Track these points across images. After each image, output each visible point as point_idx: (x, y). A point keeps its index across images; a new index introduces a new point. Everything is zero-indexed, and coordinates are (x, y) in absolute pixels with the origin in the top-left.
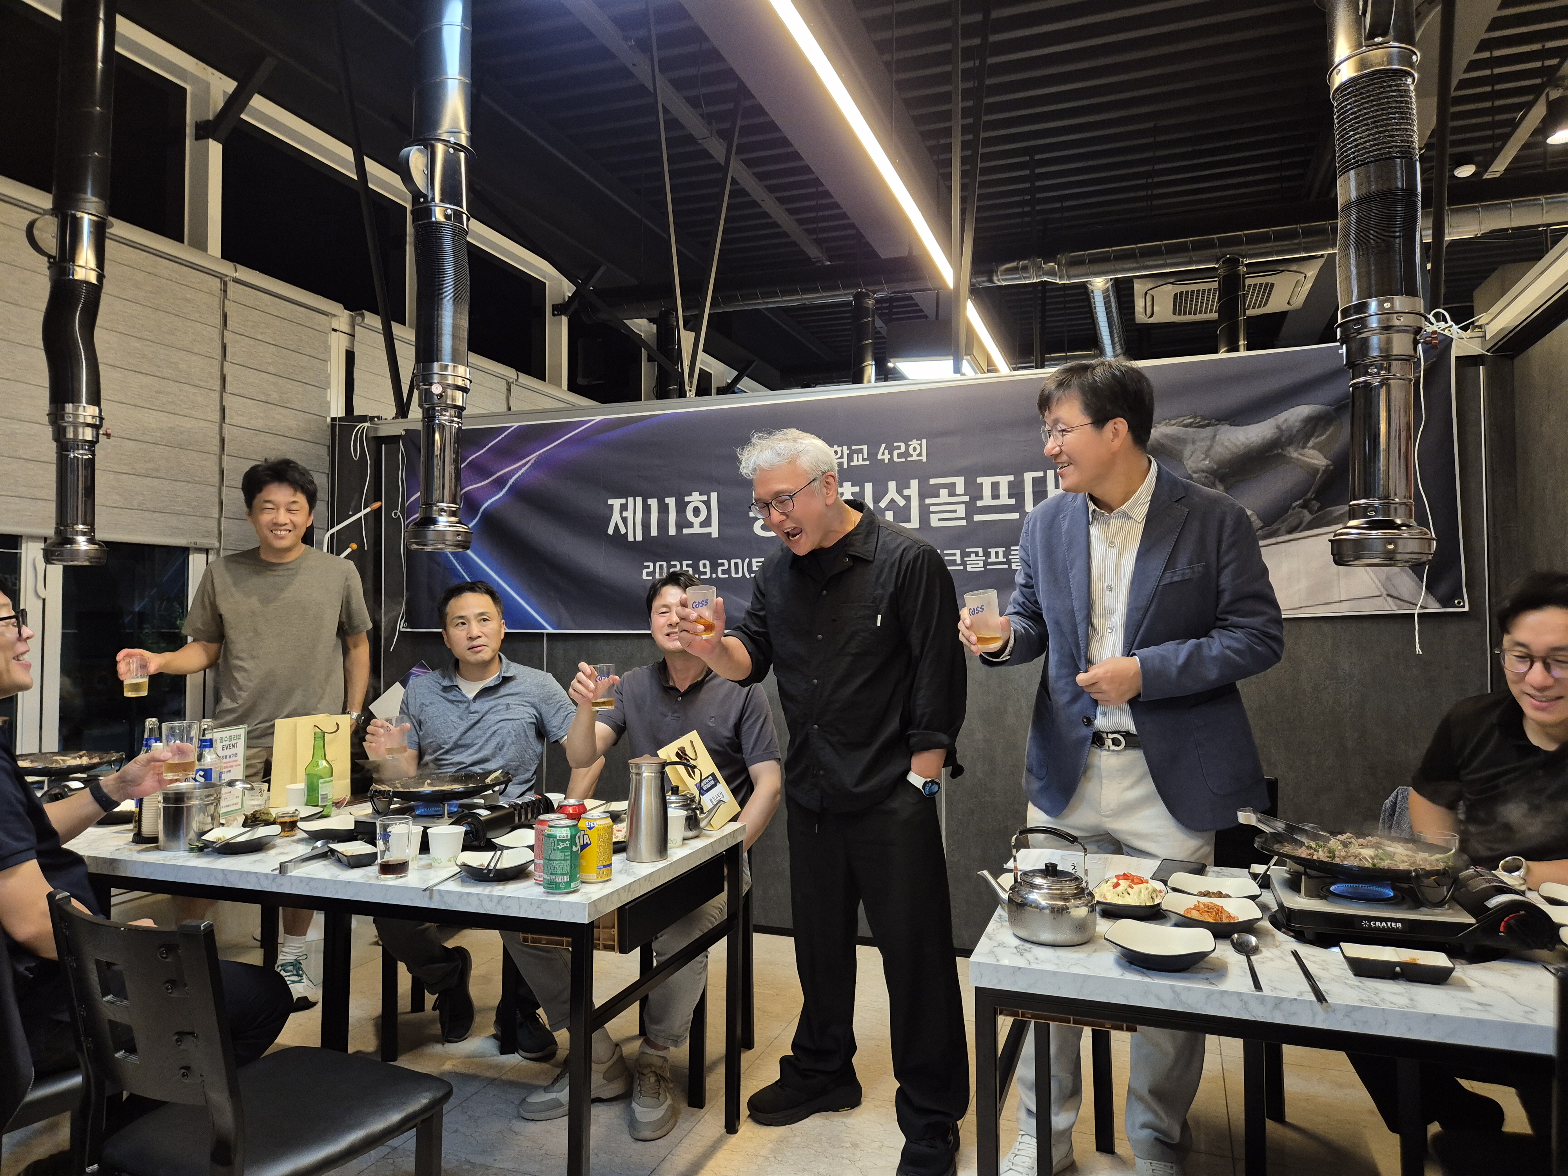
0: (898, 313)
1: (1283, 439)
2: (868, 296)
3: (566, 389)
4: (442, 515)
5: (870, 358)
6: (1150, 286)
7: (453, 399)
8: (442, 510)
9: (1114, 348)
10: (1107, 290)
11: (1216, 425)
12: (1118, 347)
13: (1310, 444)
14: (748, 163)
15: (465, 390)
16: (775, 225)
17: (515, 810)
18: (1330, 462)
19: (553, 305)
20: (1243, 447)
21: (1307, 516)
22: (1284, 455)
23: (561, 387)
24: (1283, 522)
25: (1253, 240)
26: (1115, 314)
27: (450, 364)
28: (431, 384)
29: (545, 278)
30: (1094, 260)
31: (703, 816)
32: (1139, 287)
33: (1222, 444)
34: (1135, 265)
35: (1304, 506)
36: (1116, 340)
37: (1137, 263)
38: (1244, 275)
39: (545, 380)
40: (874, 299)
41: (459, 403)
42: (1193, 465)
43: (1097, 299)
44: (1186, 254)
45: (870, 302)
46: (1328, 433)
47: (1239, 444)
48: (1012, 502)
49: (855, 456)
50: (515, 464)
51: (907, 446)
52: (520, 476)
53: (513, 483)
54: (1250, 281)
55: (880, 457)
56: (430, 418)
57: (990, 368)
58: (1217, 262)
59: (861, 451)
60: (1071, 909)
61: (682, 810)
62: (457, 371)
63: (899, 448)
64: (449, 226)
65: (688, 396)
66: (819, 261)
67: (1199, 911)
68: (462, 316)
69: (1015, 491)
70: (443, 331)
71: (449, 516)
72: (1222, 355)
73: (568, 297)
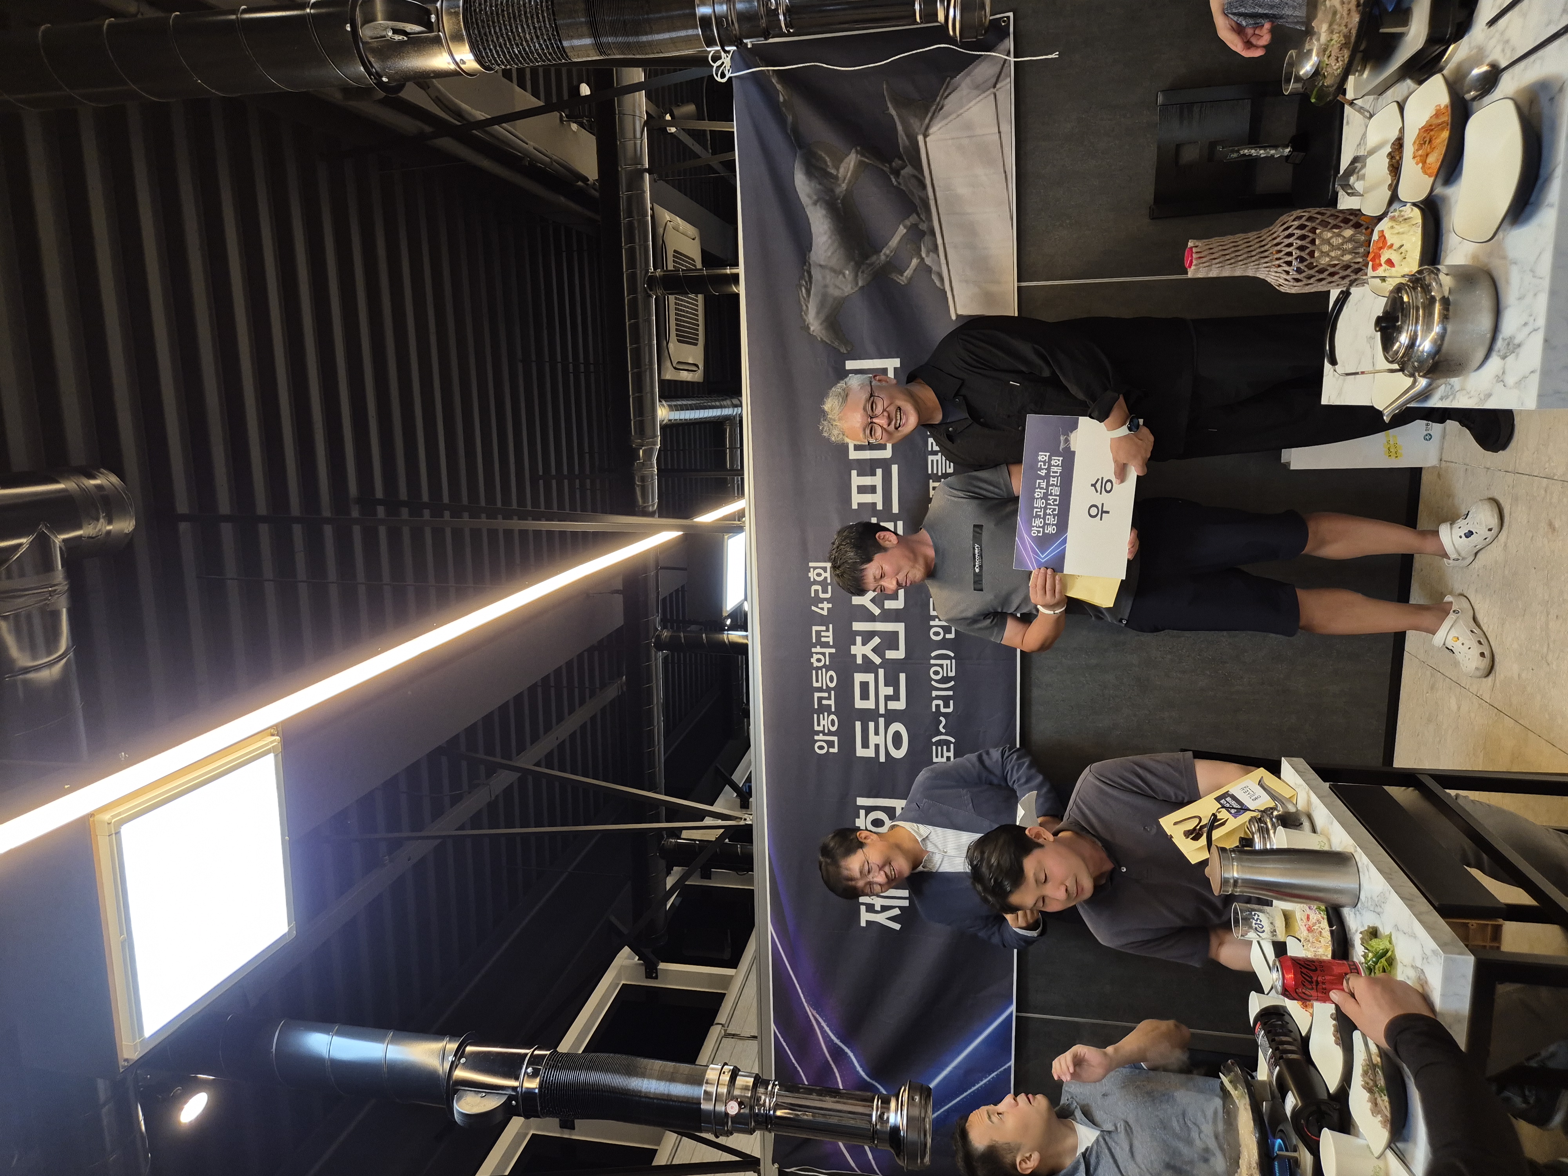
0: (678, 615)
1: (828, 198)
2: (659, 636)
3: (735, 970)
4: (888, 1118)
5: (721, 636)
6: (669, 364)
7: (746, 1088)
8: (881, 1117)
9: (725, 407)
10: (669, 406)
11: (810, 264)
12: (725, 403)
13: (833, 171)
14: (521, 749)
15: (735, 1074)
16: (583, 727)
17: (1281, 1058)
18: (853, 151)
19: (647, 977)
20: (834, 237)
21: (908, 170)
22: (845, 197)
23: (732, 976)
24: (913, 194)
25: (632, 263)
26: (694, 402)
27: (704, 1088)
28: (727, 1114)
29: (618, 984)
30: (640, 411)
31: (1280, 807)
32: (669, 375)
33: (830, 258)
34: (648, 373)
35: (897, 173)
36: (718, 403)
37: (645, 371)
38: (665, 271)
39: (725, 994)
40: (663, 629)
41: (751, 1081)
42: (849, 286)
43: (677, 417)
44: (641, 326)
45: (665, 634)
46: (824, 155)
47: (830, 241)
48: (879, 472)
49: (823, 639)
50: (816, 1033)
51: (815, 582)
52: (830, 1029)
53: (838, 1038)
54: (670, 267)
55: (825, 613)
56: (765, 1122)
57: (741, 514)
58: (651, 296)
59: (818, 633)
60: (1443, 292)
61: (1275, 833)
62: (713, 1080)
63: (816, 591)
64: (545, 1073)
65: (750, 823)
66: (622, 688)
67: (1427, 155)
68: (649, 1067)
69: (868, 469)
70: (666, 1092)
71: (888, 1109)
72: (741, 290)
73: (637, 958)
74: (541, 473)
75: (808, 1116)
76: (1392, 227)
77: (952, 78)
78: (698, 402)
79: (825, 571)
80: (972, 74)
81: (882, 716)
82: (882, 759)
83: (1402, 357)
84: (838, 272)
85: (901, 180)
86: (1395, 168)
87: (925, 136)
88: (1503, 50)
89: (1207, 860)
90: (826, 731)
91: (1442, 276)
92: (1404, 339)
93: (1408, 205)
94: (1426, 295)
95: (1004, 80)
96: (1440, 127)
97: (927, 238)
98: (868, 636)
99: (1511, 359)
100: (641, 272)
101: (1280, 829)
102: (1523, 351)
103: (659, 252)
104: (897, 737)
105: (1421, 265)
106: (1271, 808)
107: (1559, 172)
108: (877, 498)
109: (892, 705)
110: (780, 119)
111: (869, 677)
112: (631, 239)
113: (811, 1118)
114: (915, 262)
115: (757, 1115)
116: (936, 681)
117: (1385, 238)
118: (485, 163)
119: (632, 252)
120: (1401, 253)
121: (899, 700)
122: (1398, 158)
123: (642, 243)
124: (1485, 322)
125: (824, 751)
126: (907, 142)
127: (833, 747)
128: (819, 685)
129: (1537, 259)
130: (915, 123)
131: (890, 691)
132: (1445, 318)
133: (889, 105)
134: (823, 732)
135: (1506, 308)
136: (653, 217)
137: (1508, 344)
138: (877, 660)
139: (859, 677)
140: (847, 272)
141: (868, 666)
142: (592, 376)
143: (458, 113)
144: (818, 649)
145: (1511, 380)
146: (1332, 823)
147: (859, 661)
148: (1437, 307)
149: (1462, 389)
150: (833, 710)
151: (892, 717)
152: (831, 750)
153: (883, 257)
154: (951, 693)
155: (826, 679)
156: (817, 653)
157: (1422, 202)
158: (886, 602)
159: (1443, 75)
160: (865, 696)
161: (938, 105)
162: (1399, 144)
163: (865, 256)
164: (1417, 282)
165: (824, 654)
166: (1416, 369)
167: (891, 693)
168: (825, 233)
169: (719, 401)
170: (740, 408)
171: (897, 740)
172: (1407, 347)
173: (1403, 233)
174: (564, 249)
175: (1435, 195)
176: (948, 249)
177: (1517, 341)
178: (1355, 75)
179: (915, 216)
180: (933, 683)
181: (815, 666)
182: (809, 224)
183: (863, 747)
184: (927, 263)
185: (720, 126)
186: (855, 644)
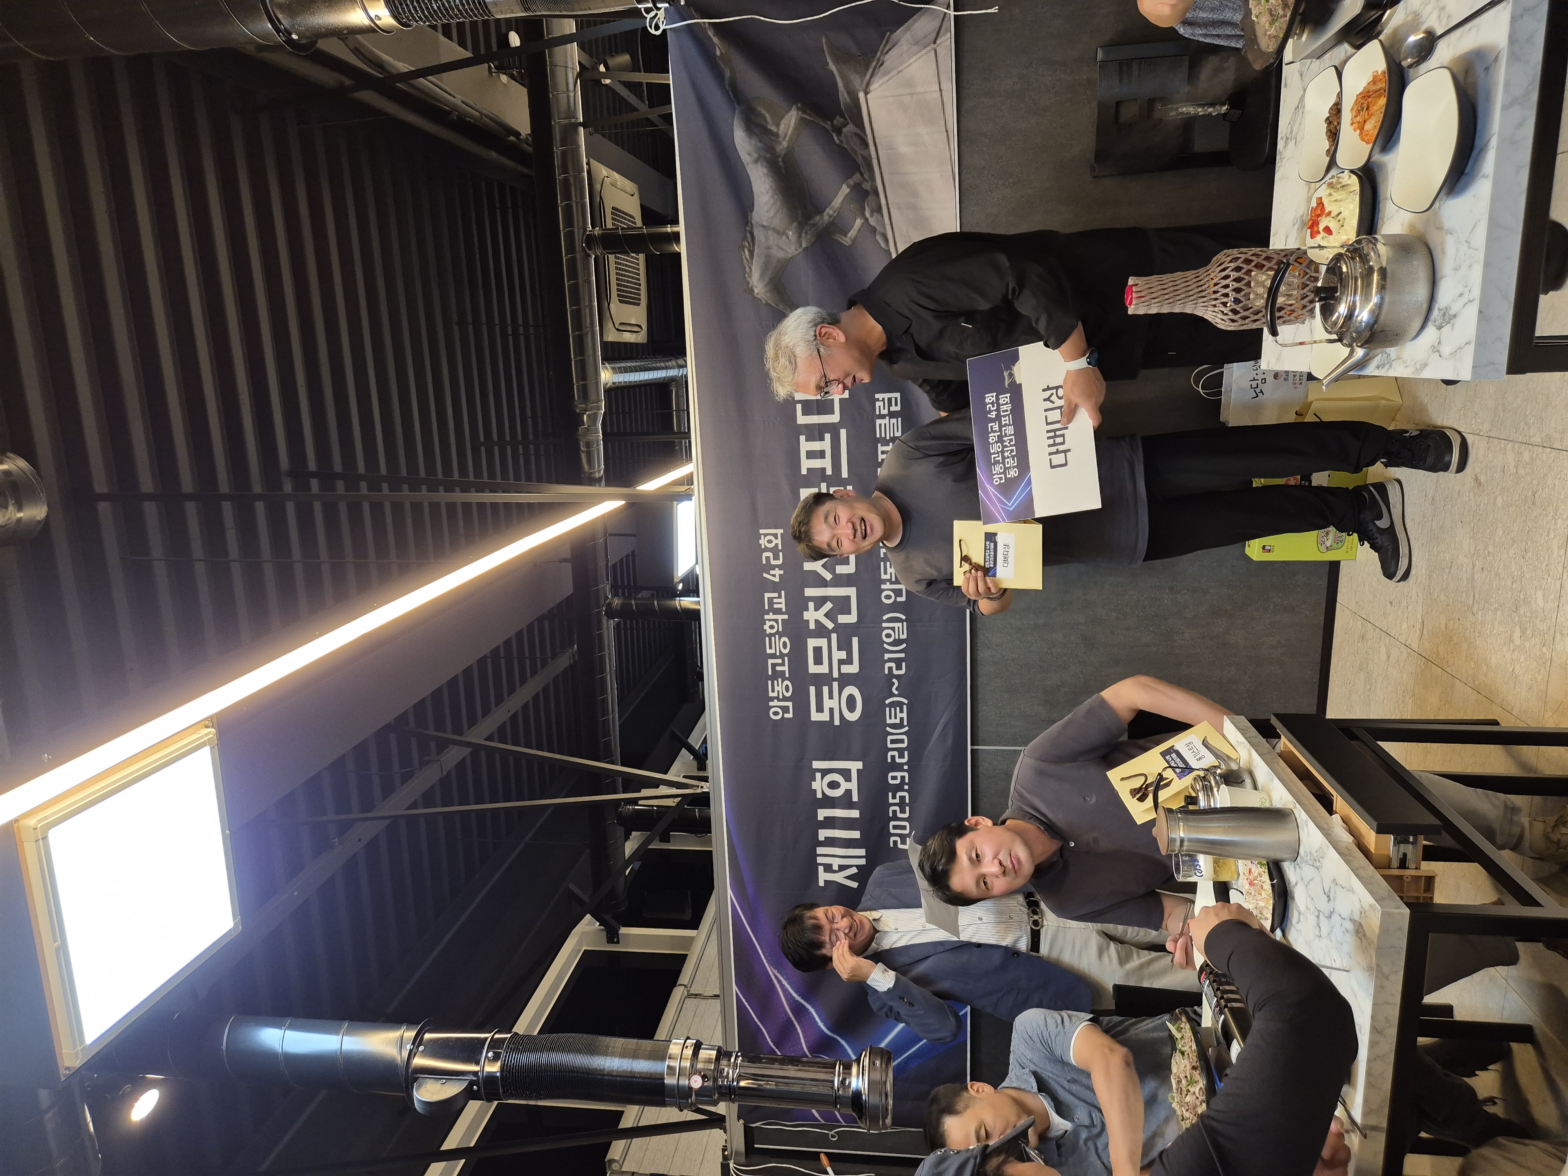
0: (629, 580)
1: (768, 156)
2: (609, 604)
3: (696, 931)
5: (673, 602)
6: (611, 325)
7: (709, 1061)
8: (843, 1082)
9: (670, 368)
10: (613, 368)
11: (752, 225)
12: (670, 363)
13: (774, 128)
14: (472, 723)
16: (536, 698)
19: (608, 942)
20: (776, 197)
21: (850, 128)
22: (786, 155)
23: (693, 938)
24: (855, 152)
25: (569, 222)
26: (638, 364)
27: (667, 1063)
28: (690, 1088)
29: (580, 950)
30: (583, 375)
32: (612, 336)
33: (772, 218)
34: (589, 335)
35: (839, 132)
36: (662, 364)
37: (587, 333)
39: (686, 955)
40: (613, 597)
41: (714, 1053)
43: (621, 380)
44: (581, 287)
45: (617, 602)
46: (763, 112)
47: (772, 201)
48: (827, 436)
49: (775, 606)
50: (778, 993)
51: (767, 549)
52: (792, 987)
53: (799, 995)
54: (609, 225)
55: (777, 579)
56: (729, 1093)
57: (688, 480)
58: (589, 256)
59: (771, 600)
60: (1381, 264)
61: (1218, 791)
62: (675, 1054)
63: (768, 558)
64: (506, 1056)
65: (707, 790)
66: (573, 655)
67: (1365, 121)
68: (612, 1045)
69: (816, 433)
70: (629, 1069)
71: (850, 1074)
72: (682, 248)
73: (598, 924)
74: (482, 439)
75: (771, 1086)
76: (1330, 195)
77: (892, 33)
78: (643, 363)
79: (776, 538)
80: (912, 29)
81: (835, 680)
82: (837, 722)
83: (1341, 327)
84: (781, 233)
85: (843, 138)
86: (1333, 135)
87: (866, 93)
88: (1439, 17)
89: (1155, 818)
90: (781, 697)
91: (1380, 247)
92: (1342, 309)
93: (1346, 172)
94: (1364, 265)
95: (945, 34)
96: (1378, 93)
97: (871, 198)
98: (820, 602)
99: (1446, 329)
100: (579, 232)
101: (1223, 786)
102: (1458, 322)
103: (597, 208)
104: (851, 701)
105: (1358, 235)
106: (1215, 767)
107: (1494, 143)
108: (826, 463)
109: (846, 669)
110: (718, 74)
111: (822, 642)
112: (567, 196)
113: (774, 1087)
114: (859, 222)
115: (721, 1087)
116: (888, 644)
117: (1323, 205)
118: (411, 118)
119: (568, 210)
120: (1339, 221)
121: (852, 663)
122: (1336, 123)
123: (579, 199)
124: (1421, 292)
125: (779, 717)
126: (848, 100)
127: (789, 713)
128: (773, 651)
129: (1472, 230)
130: (856, 80)
131: (843, 655)
132: (1382, 288)
133: (829, 60)
134: (778, 698)
135: (1442, 278)
136: (589, 172)
137: (1444, 314)
138: (830, 625)
139: (812, 643)
140: (790, 233)
141: (821, 631)
142: (532, 337)
143: (380, 65)
144: (771, 616)
145: (1446, 350)
146: (1272, 780)
147: (812, 626)
148: (1375, 277)
149: (1398, 358)
150: (787, 675)
151: (845, 680)
152: (786, 716)
153: (826, 218)
154: (903, 655)
155: (779, 646)
156: (770, 620)
157: (1359, 169)
158: (837, 567)
159: (1380, 41)
160: (818, 661)
161: (879, 60)
162: (1337, 109)
163: (808, 217)
164: (1355, 252)
165: (776, 621)
166: (1353, 340)
167: (845, 657)
168: (767, 193)
169: (664, 361)
170: (685, 369)
171: (851, 703)
172: (1346, 317)
173: (1341, 201)
174: (498, 205)
175: (1372, 162)
176: (891, 210)
177: (1452, 312)
178: (1293, 38)
179: (858, 175)
180: (885, 646)
181: (768, 633)
182: (750, 183)
183: (817, 711)
184: (872, 223)
185: (655, 78)
186: (807, 610)
